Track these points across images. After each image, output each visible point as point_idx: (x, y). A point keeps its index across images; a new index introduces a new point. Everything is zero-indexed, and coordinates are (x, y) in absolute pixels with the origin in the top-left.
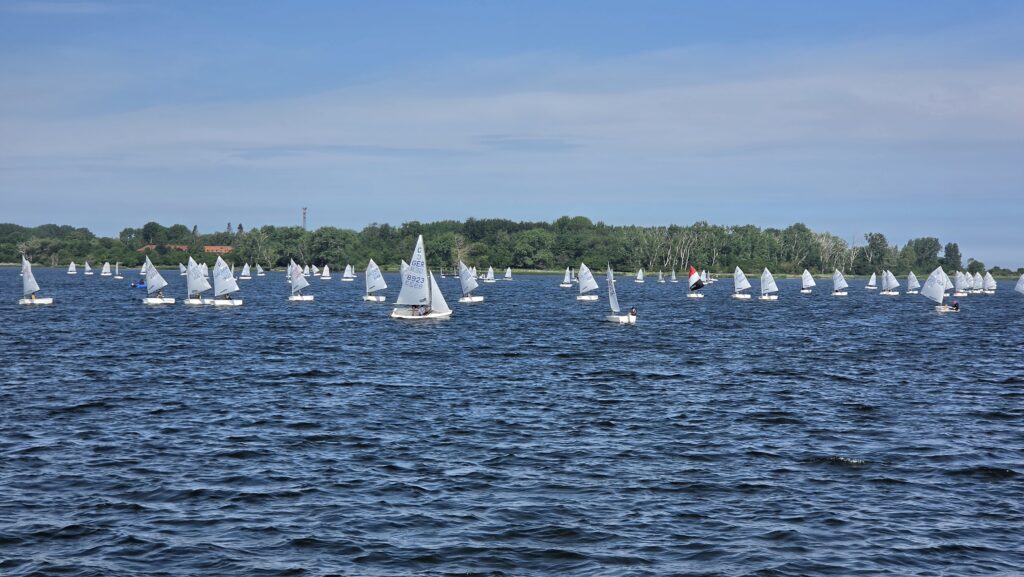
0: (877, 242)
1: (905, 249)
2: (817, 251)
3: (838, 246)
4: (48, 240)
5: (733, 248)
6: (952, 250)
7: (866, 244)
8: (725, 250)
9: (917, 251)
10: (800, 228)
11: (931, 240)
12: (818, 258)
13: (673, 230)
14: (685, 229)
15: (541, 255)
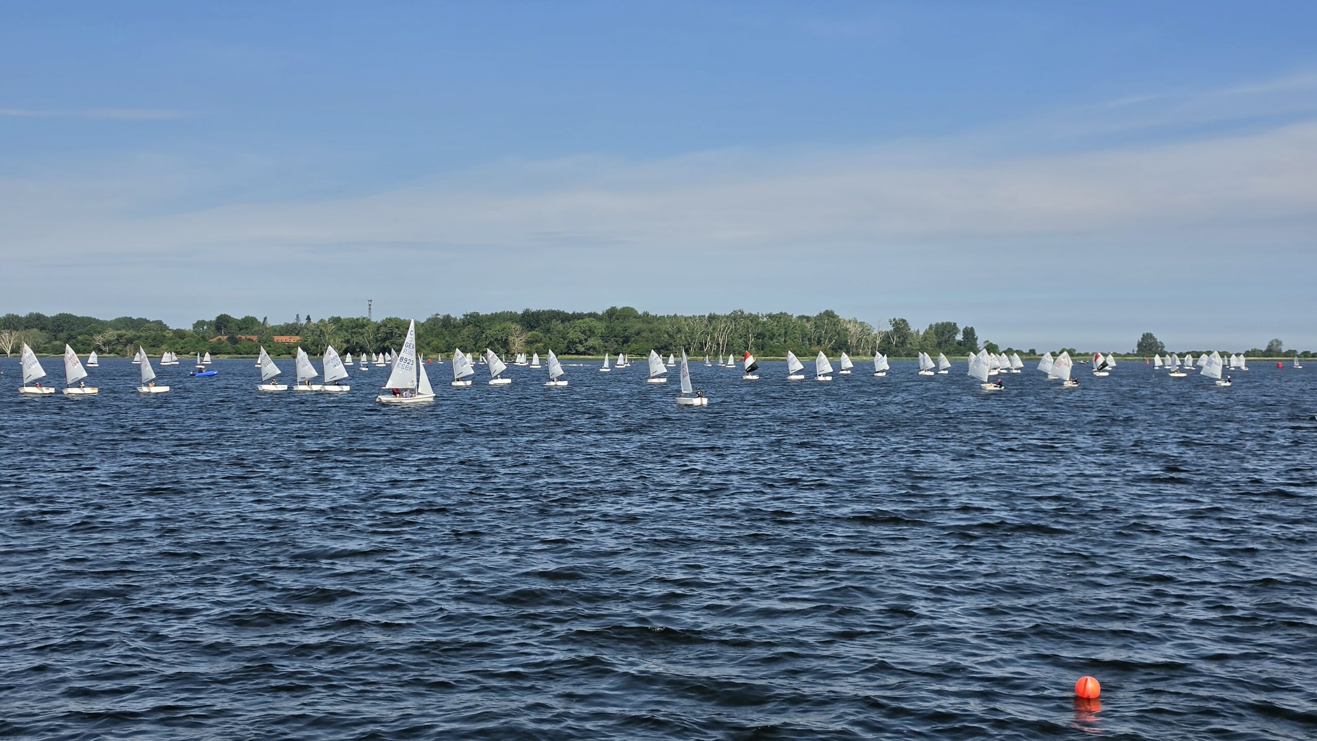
0: (900, 327)
1: (926, 332)
2: (846, 336)
3: (865, 329)
4: (123, 332)
5: (768, 334)
6: (969, 334)
7: (890, 328)
8: (759, 336)
9: (937, 335)
10: (829, 315)
11: (949, 324)
12: (847, 342)
13: (712, 318)
14: (723, 318)
15: (591, 342)
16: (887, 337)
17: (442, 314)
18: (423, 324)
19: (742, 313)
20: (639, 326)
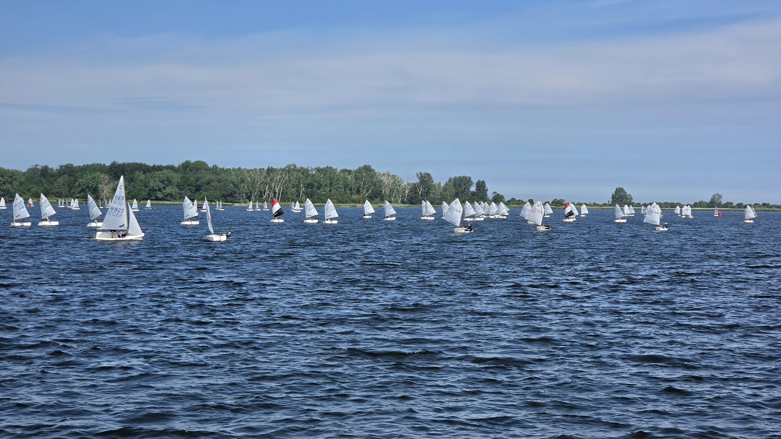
0: (425, 179)
1: (447, 184)
2: (380, 186)
3: (396, 181)
5: (316, 184)
6: (481, 186)
7: (417, 181)
8: (309, 186)
9: (455, 186)
10: (367, 169)
11: (464, 178)
12: (381, 191)
13: (270, 171)
14: (279, 170)
15: (168, 190)
16: (414, 188)
17: (41, 164)
18: (24, 174)
19: (295, 166)
20: (209, 176)
